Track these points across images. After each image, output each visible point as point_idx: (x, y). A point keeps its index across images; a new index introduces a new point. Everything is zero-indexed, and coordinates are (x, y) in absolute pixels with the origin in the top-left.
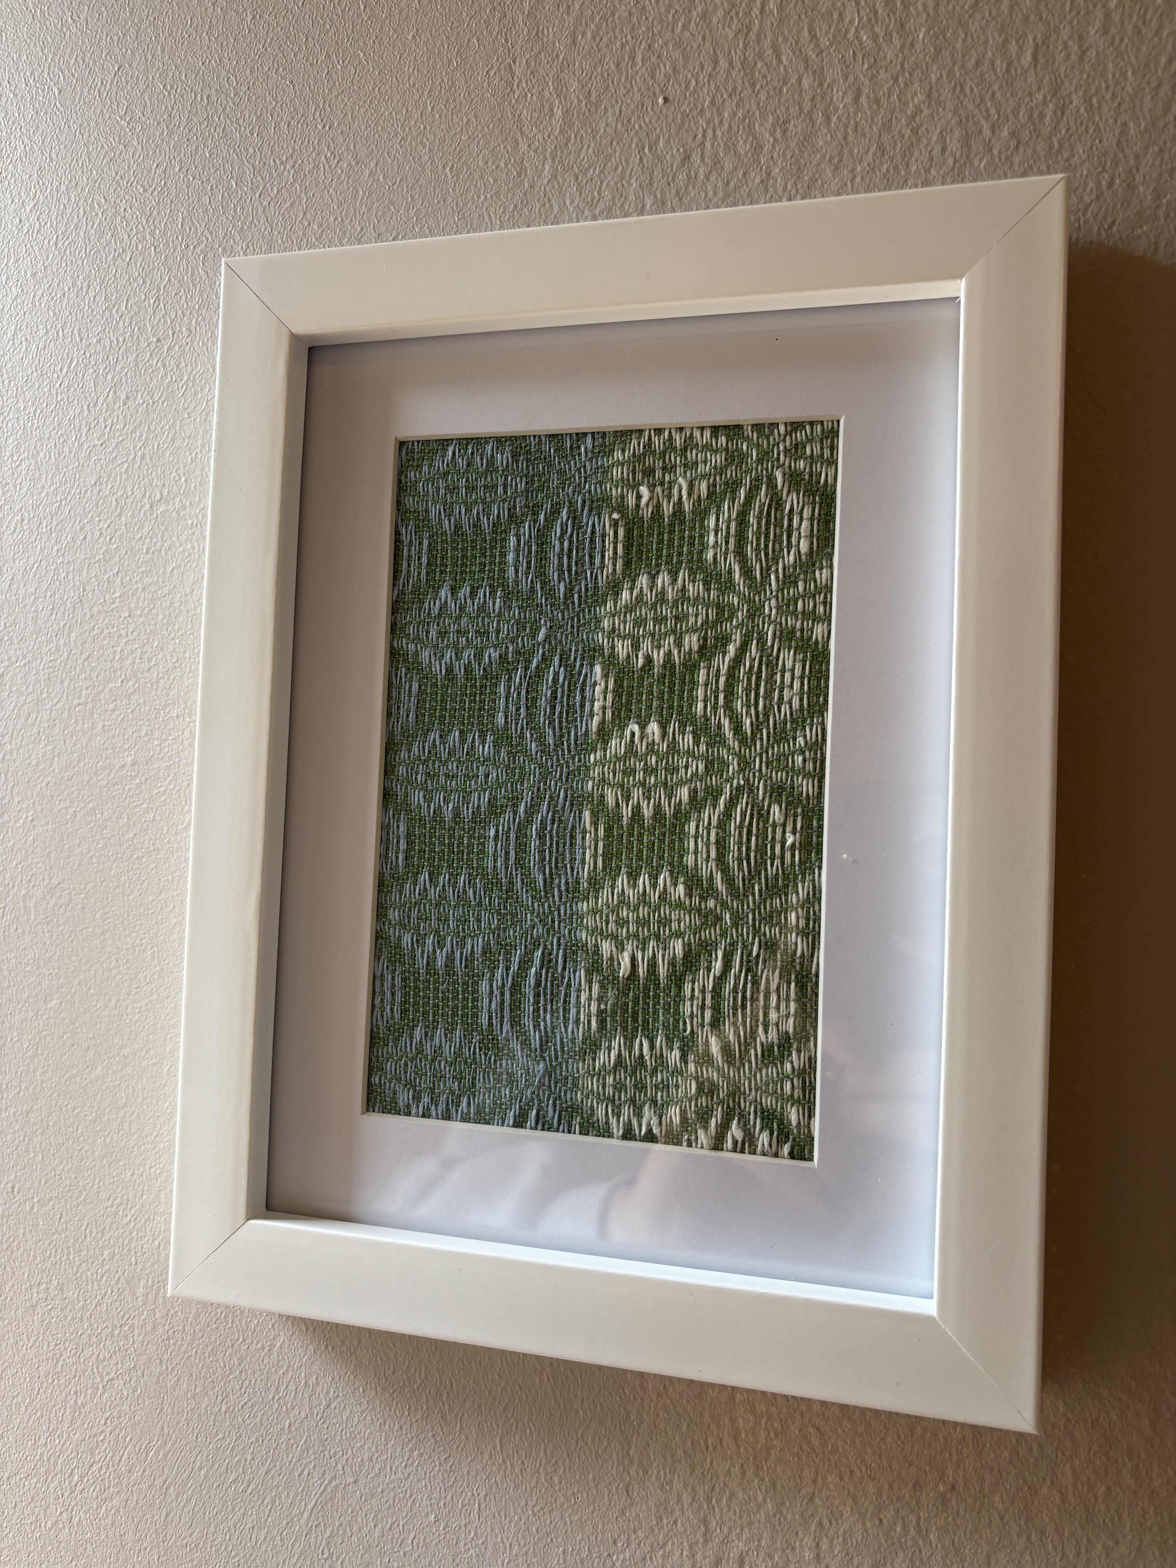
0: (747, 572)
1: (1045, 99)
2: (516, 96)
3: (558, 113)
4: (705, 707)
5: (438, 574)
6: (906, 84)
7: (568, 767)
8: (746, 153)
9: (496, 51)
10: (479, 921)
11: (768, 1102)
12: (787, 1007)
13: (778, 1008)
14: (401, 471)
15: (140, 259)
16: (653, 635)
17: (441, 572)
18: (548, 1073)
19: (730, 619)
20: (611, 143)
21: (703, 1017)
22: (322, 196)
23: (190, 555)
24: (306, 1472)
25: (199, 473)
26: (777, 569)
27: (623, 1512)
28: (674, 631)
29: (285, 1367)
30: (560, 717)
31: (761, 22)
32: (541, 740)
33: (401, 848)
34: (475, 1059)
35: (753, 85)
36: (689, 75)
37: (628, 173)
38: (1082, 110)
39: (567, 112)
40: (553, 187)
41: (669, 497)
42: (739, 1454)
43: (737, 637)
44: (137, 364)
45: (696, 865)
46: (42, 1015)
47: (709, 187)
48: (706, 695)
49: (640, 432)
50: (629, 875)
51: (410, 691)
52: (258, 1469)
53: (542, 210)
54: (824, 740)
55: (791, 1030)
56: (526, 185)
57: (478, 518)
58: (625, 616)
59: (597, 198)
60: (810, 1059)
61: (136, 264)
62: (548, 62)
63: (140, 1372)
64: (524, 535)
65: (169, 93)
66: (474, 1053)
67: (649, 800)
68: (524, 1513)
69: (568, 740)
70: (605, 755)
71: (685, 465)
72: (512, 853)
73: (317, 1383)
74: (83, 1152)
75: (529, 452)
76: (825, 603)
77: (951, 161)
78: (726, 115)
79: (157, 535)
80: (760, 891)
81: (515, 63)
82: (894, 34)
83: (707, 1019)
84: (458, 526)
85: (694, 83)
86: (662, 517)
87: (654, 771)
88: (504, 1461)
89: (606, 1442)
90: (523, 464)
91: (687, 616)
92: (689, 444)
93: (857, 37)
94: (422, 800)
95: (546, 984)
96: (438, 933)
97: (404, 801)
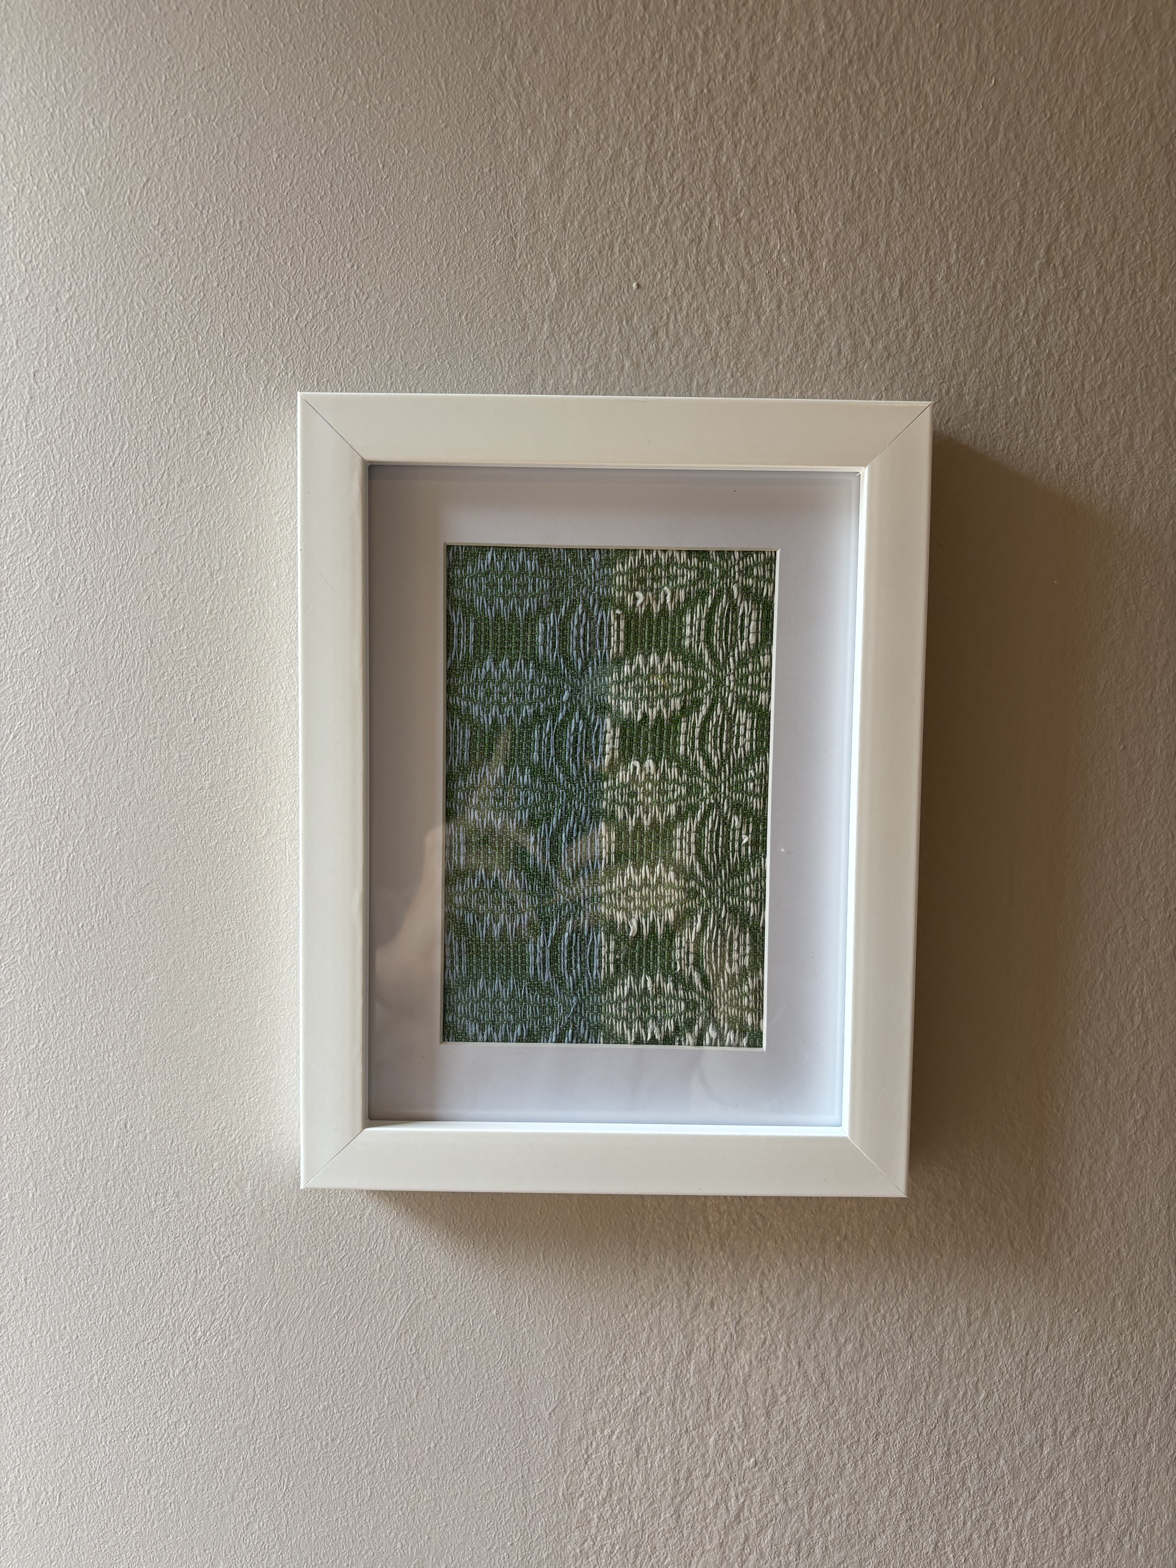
0: (713, 656)
1: (907, 325)
2: (519, 265)
3: (553, 283)
4: (686, 749)
5: (482, 650)
6: (813, 300)
7: (587, 791)
8: (700, 336)
9: (501, 224)
10: (524, 902)
11: (733, 1012)
12: (744, 949)
13: (738, 951)
14: (449, 569)
15: (185, 360)
16: (648, 698)
17: (485, 648)
18: (579, 1004)
19: (702, 688)
20: (597, 314)
21: (688, 959)
22: (353, 326)
23: (251, 617)
24: (395, 1297)
25: (255, 549)
26: (734, 655)
27: (632, 1286)
28: (663, 696)
29: (374, 1228)
30: (581, 755)
31: (709, 235)
32: (566, 772)
33: (462, 852)
34: (525, 998)
35: (704, 284)
36: (656, 269)
37: (610, 339)
38: (931, 336)
39: (560, 284)
40: (551, 342)
41: (657, 600)
42: (709, 1238)
43: (707, 701)
44: (188, 452)
45: (682, 858)
46: (141, 990)
47: (673, 360)
48: (686, 741)
49: (635, 551)
50: (634, 866)
51: (464, 737)
52: (356, 1300)
54: (767, 772)
55: (747, 965)
56: (529, 338)
57: (514, 609)
58: (627, 684)
59: (586, 356)
60: (759, 982)
61: (181, 365)
62: (544, 241)
63: (252, 1247)
64: (550, 623)
65: (202, 213)
66: (525, 994)
67: (648, 814)
68: (561, 1298)
69: (587, 772)
70: (615, 783)
71: (669, 578)
72: (548, 853)
73: (401, 1236)
74: (188, 1092)
75: (550, 561)
76: (766, 679)
77: (844, 361)
78: (684, 304)
79: (218, 600)
80: (725, 874)
81: (516, 237)
82: (805, 261)
83: (691, 961)
84: (498, 614)
85: (660, 276)
86: (652, 613)
87: (651, 794)
88: (546, 1267)
89: (618, 1244)
90: (547, 570)
91: (671, 685)
92: (671, 561)
93: (779, 259)
94: (477, 817)
95: (576, 944)
96: (492, 912)
97: (462, 818)
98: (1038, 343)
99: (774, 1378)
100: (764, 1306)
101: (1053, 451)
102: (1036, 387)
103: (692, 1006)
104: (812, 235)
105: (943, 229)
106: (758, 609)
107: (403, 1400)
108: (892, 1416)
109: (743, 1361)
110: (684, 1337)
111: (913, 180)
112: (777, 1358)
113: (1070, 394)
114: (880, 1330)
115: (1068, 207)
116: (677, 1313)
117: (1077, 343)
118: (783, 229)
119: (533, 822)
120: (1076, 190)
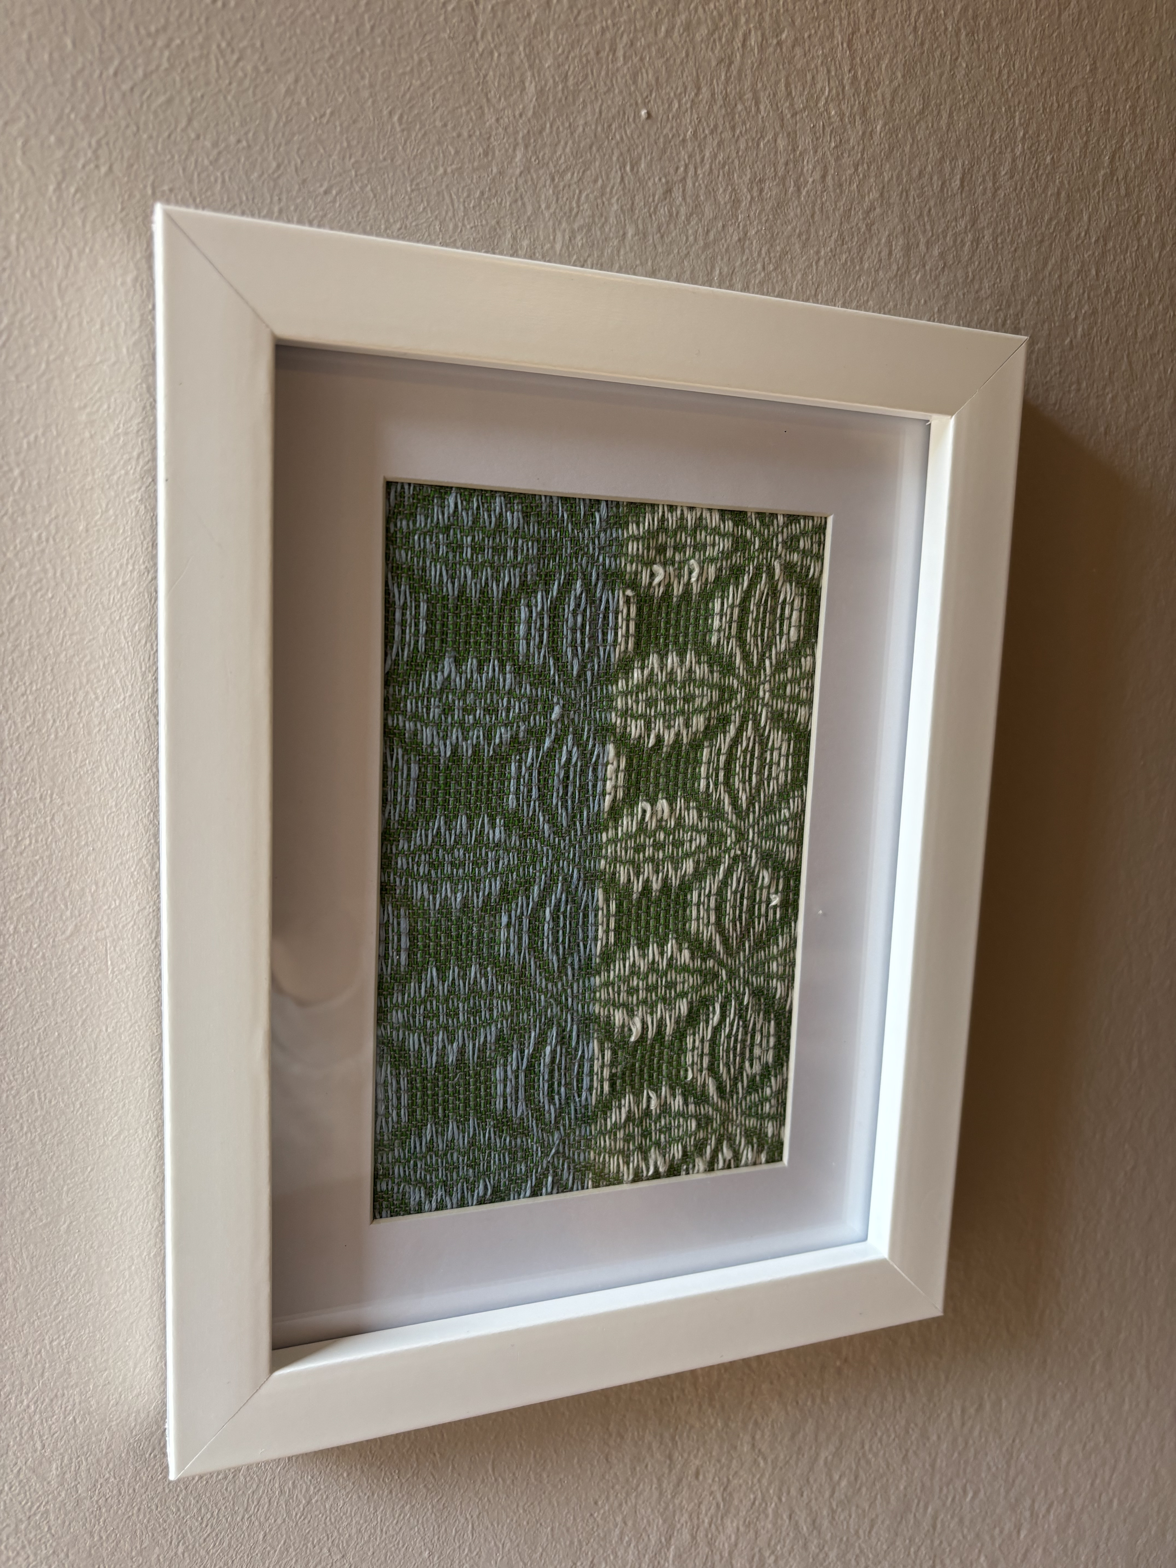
0: (746, 656)
1: (966, 227)
2: (481, 50)
3: (531, 89)
4: (708, 784)
5: (438, 644)
6: (864, 176)
7: (580, 847)
8: (725, 204)
10: (491, 1010)
11: (752, 1122)
12: (768, 1042)
13: (761, 1044)
14: (390, 517)
16: (663, 716)
17: (442, 641)
18: (562, 1141)
19: (730, 700)
20: (591, 147)
21: (701, 1063)
22: (215, 102)
23: (40, 580)
25: (43, 465)
26: (770, 655)
27: (603, 1477)
28: (683, 712)
30: (573, 797)
31: (742, 56)
32: (553, 821)
33: (403, 945)
34: (489, 1144)
35: (733, 128)
36: (672, 94)
37: (608, 190)
39: (541, 92)
41: (679, 577)
43: (737, 718)
45: (698, 930)
47: (690, 232)
48: (708, 773)
49: (654, 506)
50: (639, 946)
51: (409, 775)
53: (514, 206)
54: (803, 811)
55: (770, 1060)
56: (495, 170)
57: (487, 584)
58: (637, 696)
59: (575, 210)
60: (783, 1080)
62: (518, 19)
64: (536, 606)
66: (490, 1138)
67: (658, 874)
68: (515, 1513)
69: (581, 820)
70: (617, 834)
71: (695, 546)
72: (525, 938)
75: (539, 514)
76: (808, 689)
77: (895, 267)
78: (707, 154)
80: (749, 946)
82: (857, 118)
83: (705, 1065)
84: (462, 591)
85: (677, 106)
86: (671, 597)
87: (662, 846)
88: (496, 1480)
89: (588, 1428)
90: (533, 528)
91: (693, 697)
92: (700, 525)
93: (827, 110)
94: (426, 893)
95: (560, 1060)
96: (446, 1028)
97: (404, 895)
98: (1097, 274)
100: (755, 1462)
101: (1104, 411)
102: (1092, 328)
103: (704, 1123)
104: (866, 83)
105: (1010, 108)
106: (802, 595)
109: (729, 1531)
110: (664, 1521)
111: (981, 36)
112: (767, 1516)
114: (876, 1455)
115: (1133, 108)
116: (656, 1494)
117: (1133, 280)
118: (833, 68)
119: (506, 895)
120: (1142, 90)
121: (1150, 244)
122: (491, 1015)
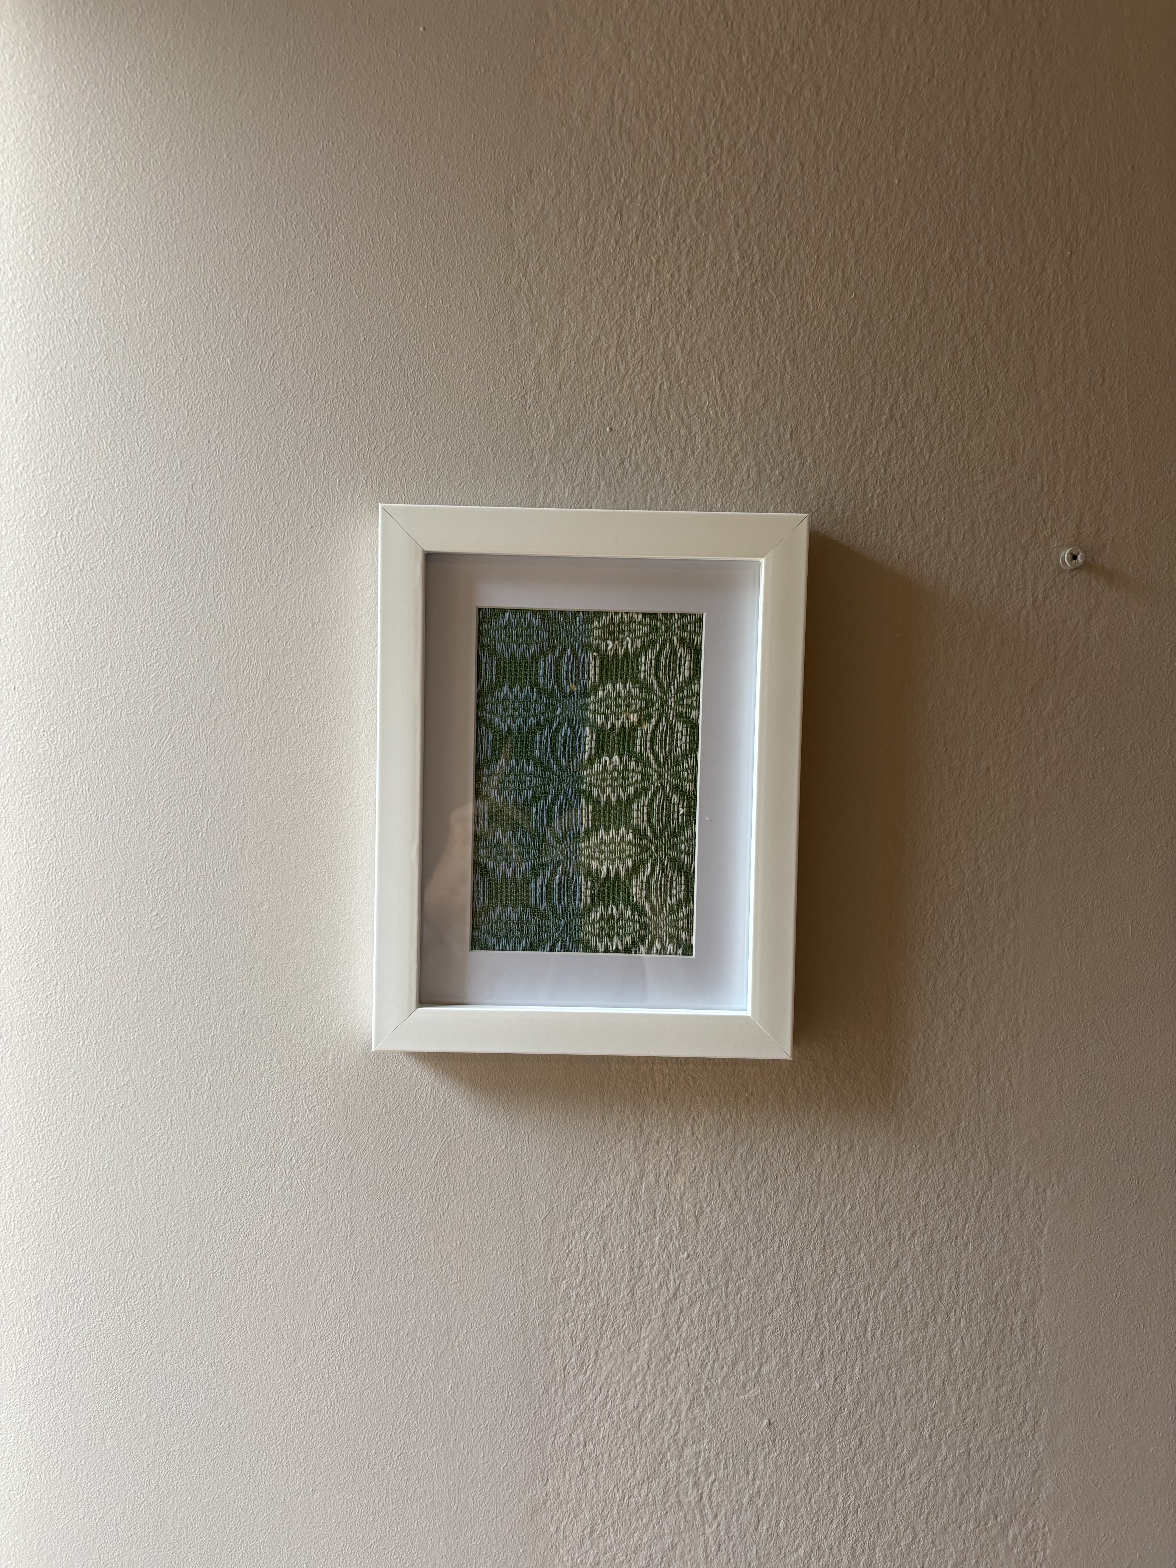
0: (660, 685)
1: (795, 457)
2: (528, 414)
3: (552, 427)
4: (641, 749)
5: (501, 679)
6: (731, 441)
7: (573, 777)
8: (653, 464)
9: (516, 386)
10: (528, 854)
11: (672, 930)
12: (680, 887)
13: (676, 888)
14: (480, 624)
15: (297, 477)
16: (615, 713)
17: (503, 678)
18: (566, 925)
19: (652, 706)
20: (582, 448)
21: (641, 894)
22: (414, 454)
24: (433, 1136)
25: (343, 608)
26: (674, 684)
27: (601, 1128)
28: (625, 712)
30: (569, 752)
31: (660, 395)
32: (559, 764)
33: (485, 818)
34: (528, 920)
35: (656, 429)
36: (623, 418)
37: (591, 466)
38: (812, 466)
39: (557, 428)
40: (550, 468)
41: (622, 646)
42: (656, 1093)
43: (656, 716)
44: (298, 540)
45: (638, 823)
46: (257, 915)
48: (641, 743)
49: (607, 613)
50: (605, 829)
51: (488, 739)
54: (697, 765)
55: (682, 898)
56: (535, 465)
57: (523, 651)
58: (601, 704)
59: (575, 478)
60: (691, 910)
61: (294, 480)
62: (546, 398)
63: (332, 1100)
64: (548, 661)
66: (528, 917)
67: (614, 793)
68: (551, 1137)
69: (573, 764)
70: (592, 772)
71: (630, 631)
72: (545, 820)
73: (438, 1091)
75: (549, 619)
76: (696, 701)
77: (752, 483)
78: (642, 443)
80: (668, 835)
81: (527, 395)
82: (726, 413)
83: (644, 895)
84: (512, 655)
85: (625, 423)
86: (618, 656)
87: (616, 779)
89: (592, 1097)
90: (546, 625)
91: (631, 704)
92: (631, 621)
93: (708, 412)
94: (496, 794)
95: (564, 883)
96: (507, 860)
97: (487, 795)
98: (885, 471)
99: (702, 1194)
100: (694, 1144)
101: (896, 545)
102: (884, 501)
103: (644, 926)
104: (730, 396)
105: (819, 394)
106: (691, 653)
107: (438, 1210)
108: (785, 1222)
109: (679, 1183)
110: (638, 1166)
111: (799, 361)
112: (704, 1181)
113: (907, 506)
114: (777, 1161)
115: (904, 379)
116: (633, 1147)
117: (911, 472)
118: (710, 392)
119: (535, 799)
120: (910, 369)
121: (922, 451)
122: (529, 857)
